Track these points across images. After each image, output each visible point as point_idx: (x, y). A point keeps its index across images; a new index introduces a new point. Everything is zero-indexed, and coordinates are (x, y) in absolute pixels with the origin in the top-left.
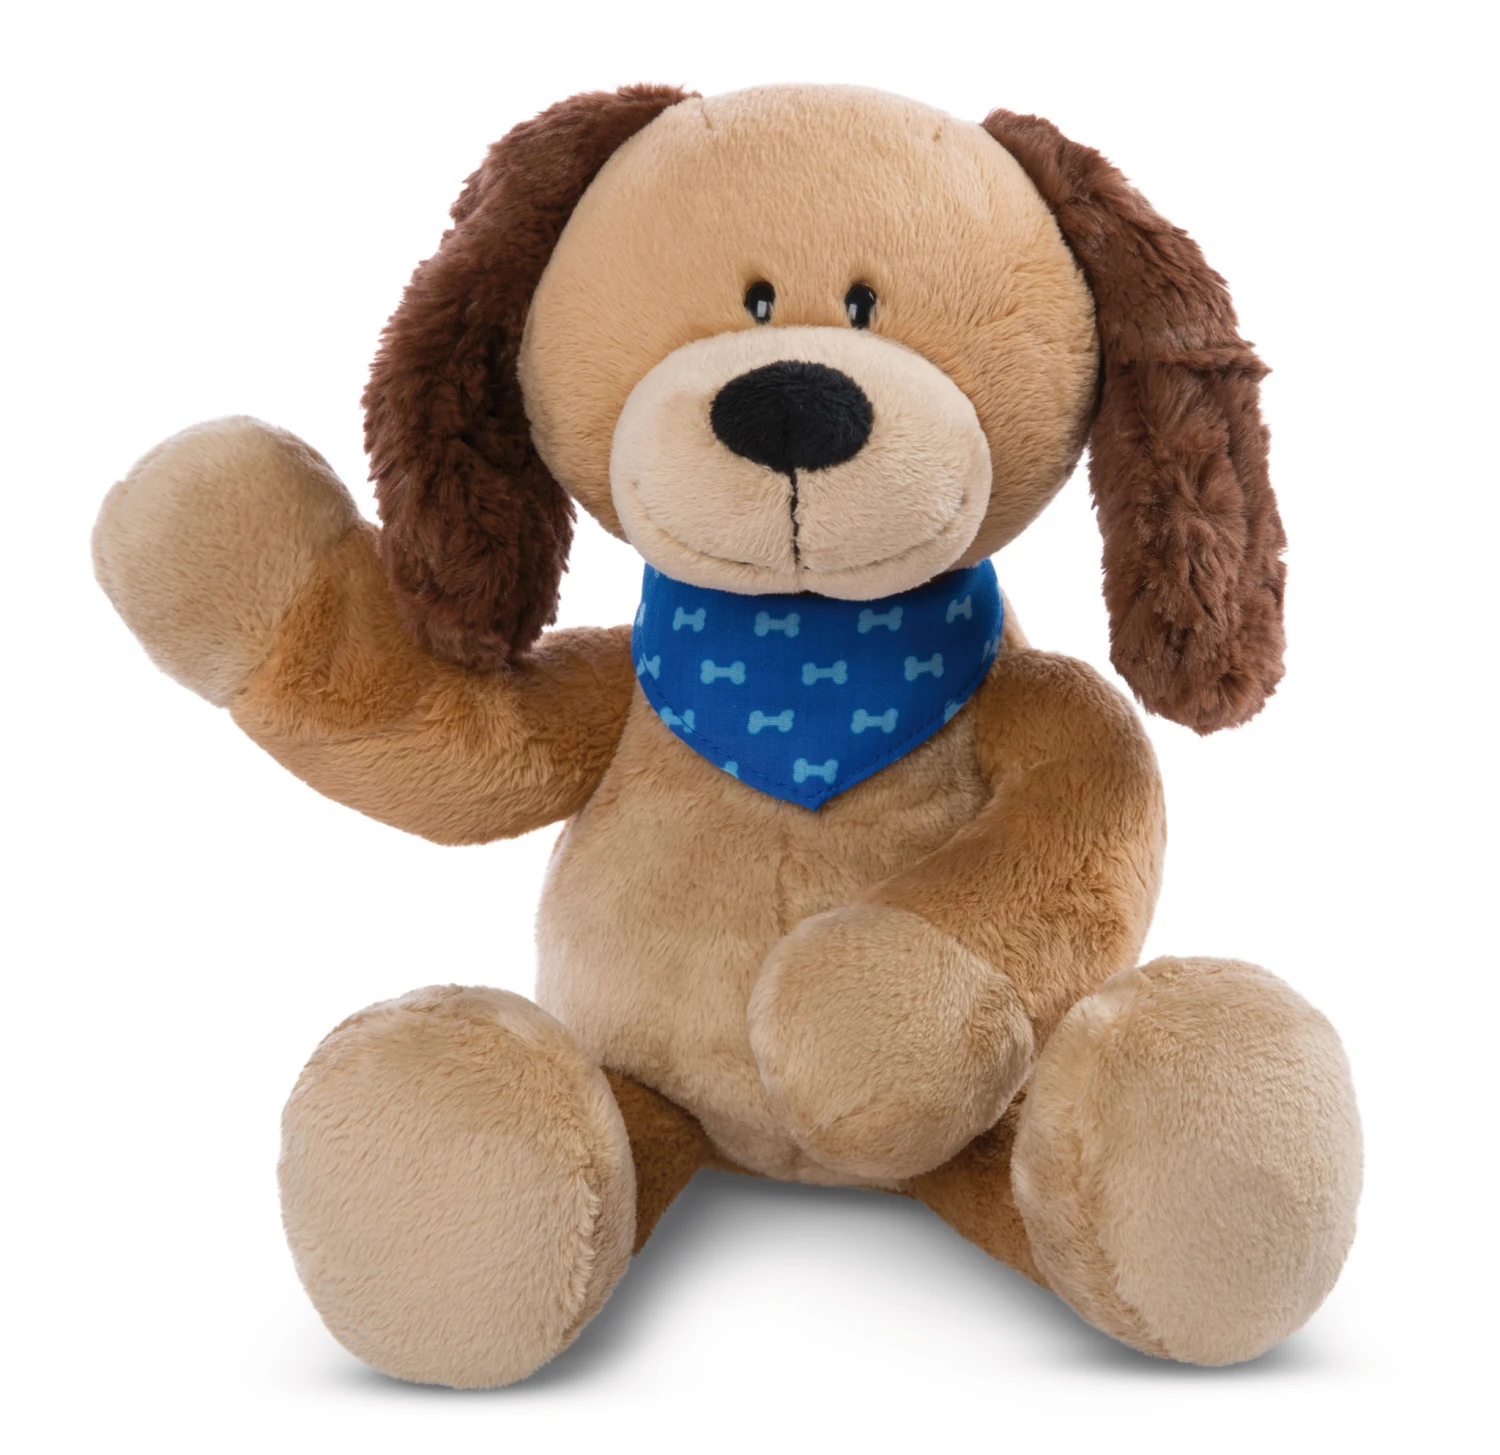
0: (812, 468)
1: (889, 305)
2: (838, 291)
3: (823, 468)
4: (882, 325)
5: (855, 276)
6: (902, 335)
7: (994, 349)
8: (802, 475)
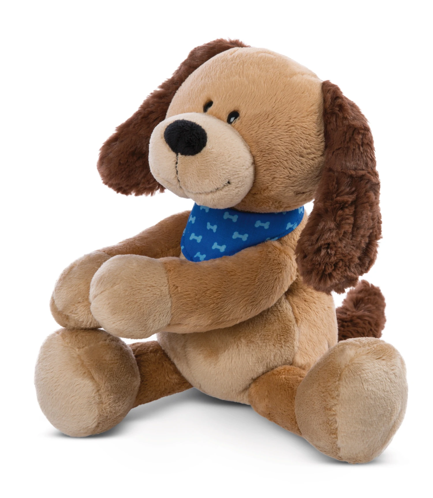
0: (182, 154)
1: (240, 120)
2: (228, 111)
3: (185, 155)
4: (235, 125)
5: (236, 109)
6: (239, 129)
7: (267, 146)
8: (180, 155)
